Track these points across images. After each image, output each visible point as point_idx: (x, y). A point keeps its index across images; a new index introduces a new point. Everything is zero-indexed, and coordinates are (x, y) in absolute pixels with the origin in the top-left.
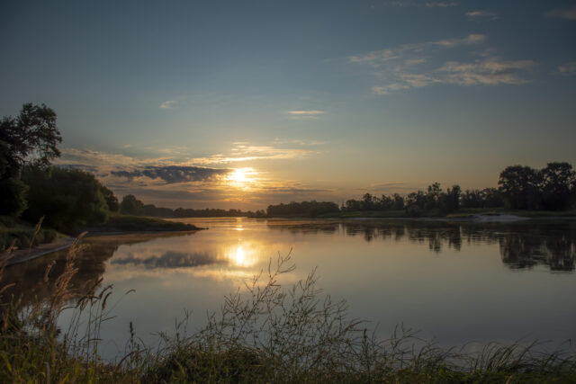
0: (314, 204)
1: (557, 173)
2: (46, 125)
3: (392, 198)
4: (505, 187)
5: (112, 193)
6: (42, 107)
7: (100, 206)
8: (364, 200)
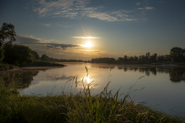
0: (108, 58)
2: (11, 30)
3: (134, 57)
4: (172, 54)
6: (10, 24)
7: (31, 58)
8: (124, 57)
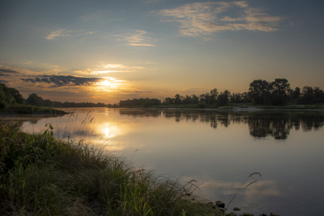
1: (280, 84)
3: (192, 97)
4: (252, 92)
5: (18, 92)
8: (175, 98)
